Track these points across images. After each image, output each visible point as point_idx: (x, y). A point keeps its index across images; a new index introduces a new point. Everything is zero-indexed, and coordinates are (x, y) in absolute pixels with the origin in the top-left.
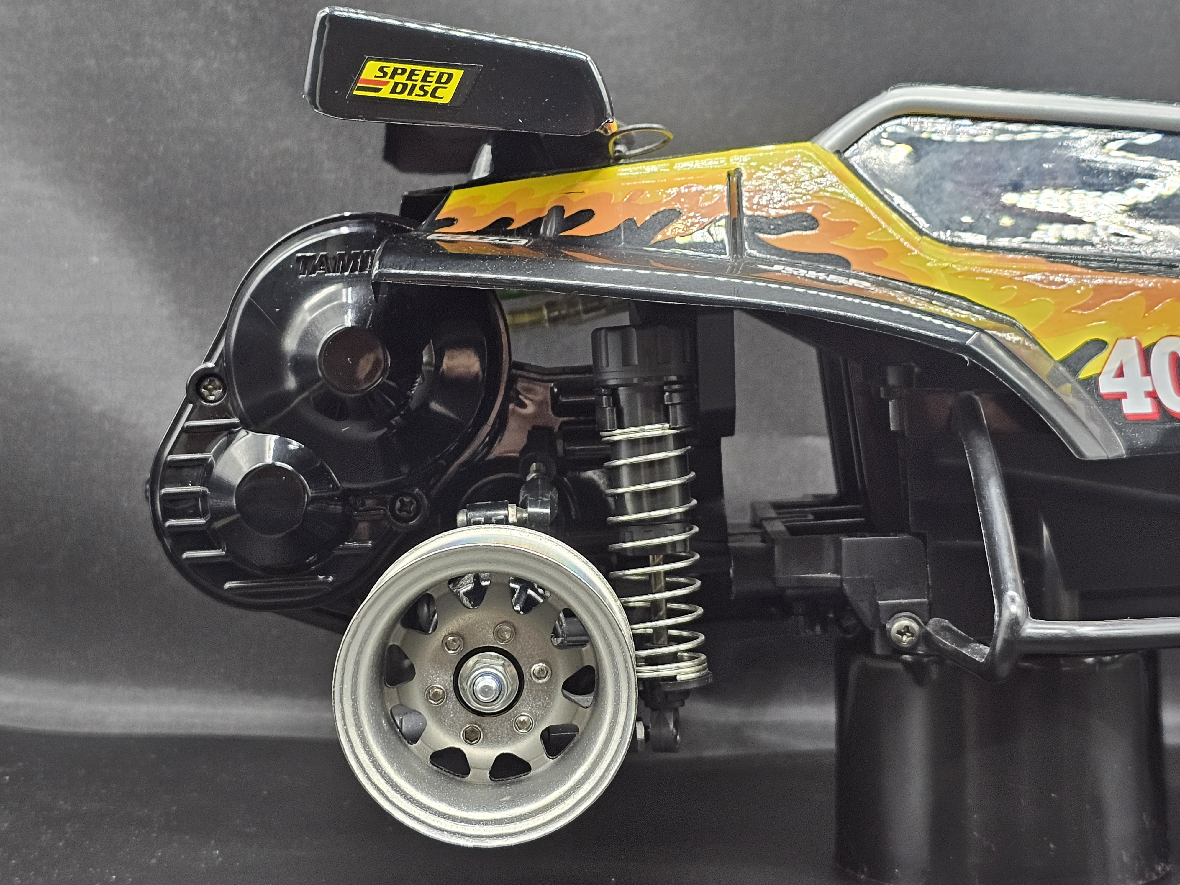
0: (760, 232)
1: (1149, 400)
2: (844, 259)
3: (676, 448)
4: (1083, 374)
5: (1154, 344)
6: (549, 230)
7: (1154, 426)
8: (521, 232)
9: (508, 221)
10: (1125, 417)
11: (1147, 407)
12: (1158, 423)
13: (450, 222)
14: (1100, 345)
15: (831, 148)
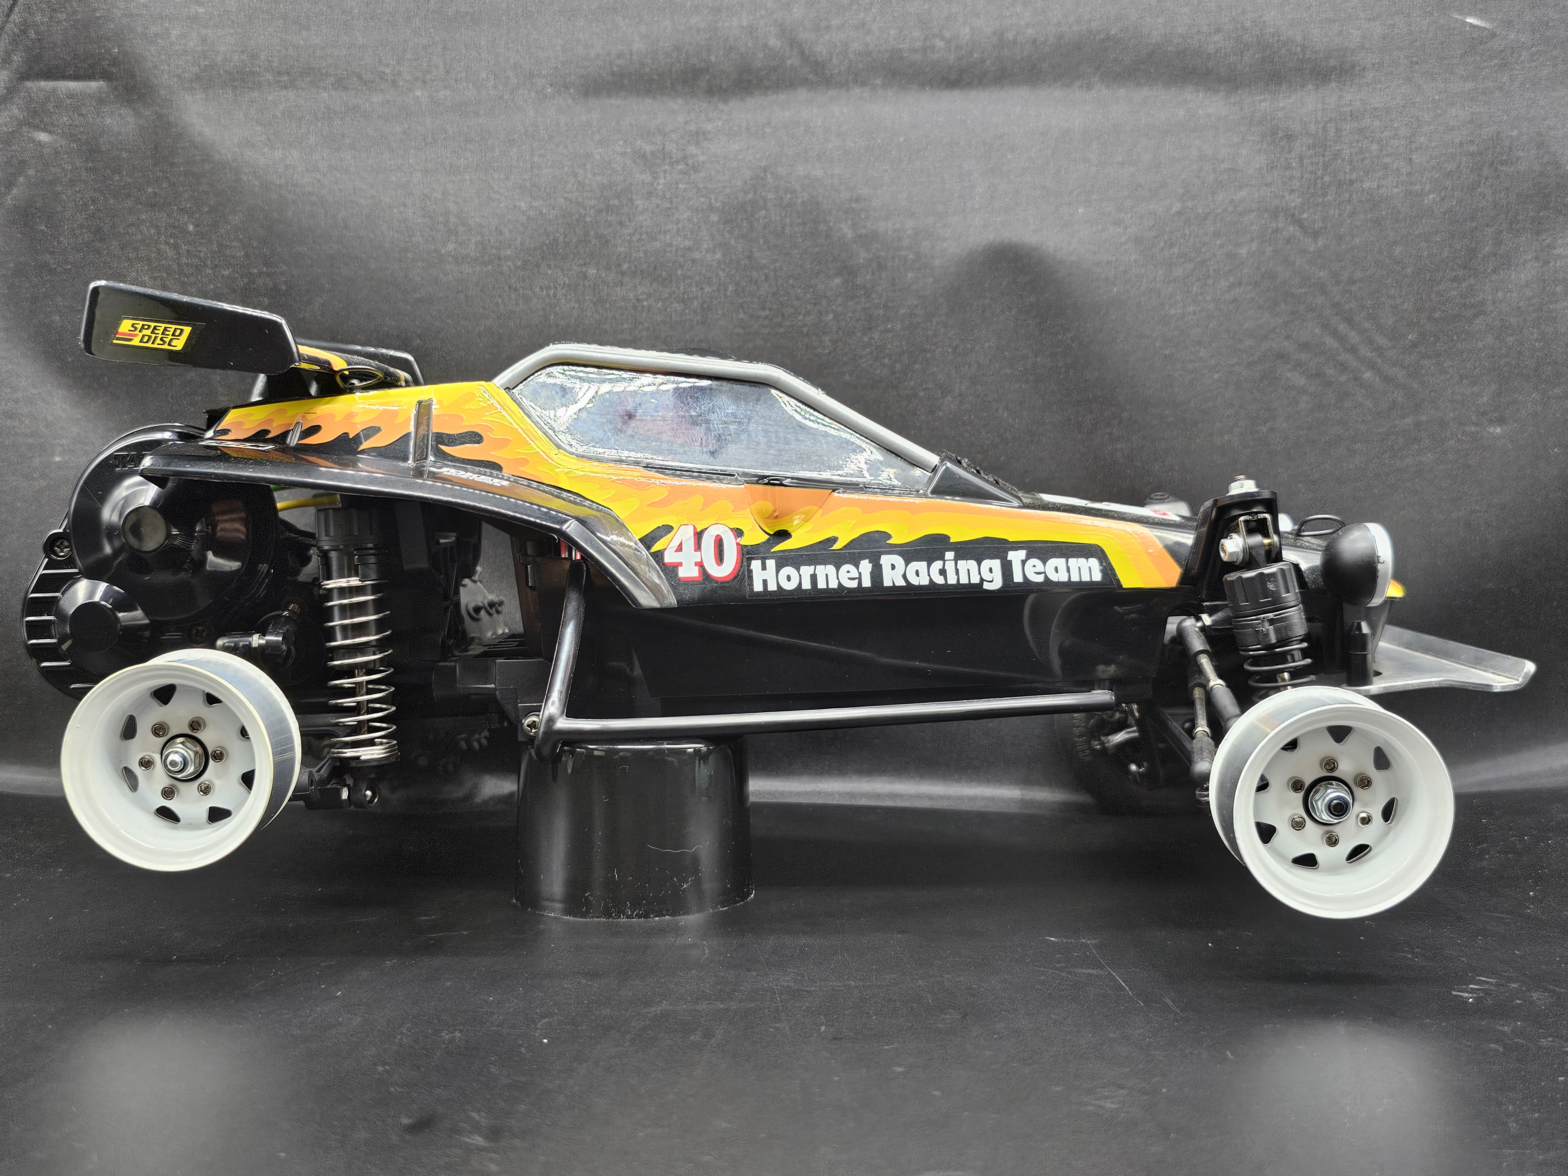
0: (441, 444)
1: (697, 568)
2: (499, 465)
3: (372, 595)
4: (654, 549)
5: (706, 529)
6: (293, 440)
7: (698, 586)
8: (273, 440)
9: (267, 432)
10: (679, 579)
11: (695, 573)
12: (701, 584)
13: (225, 432)
14: (668, 529)
15: (502, 386)
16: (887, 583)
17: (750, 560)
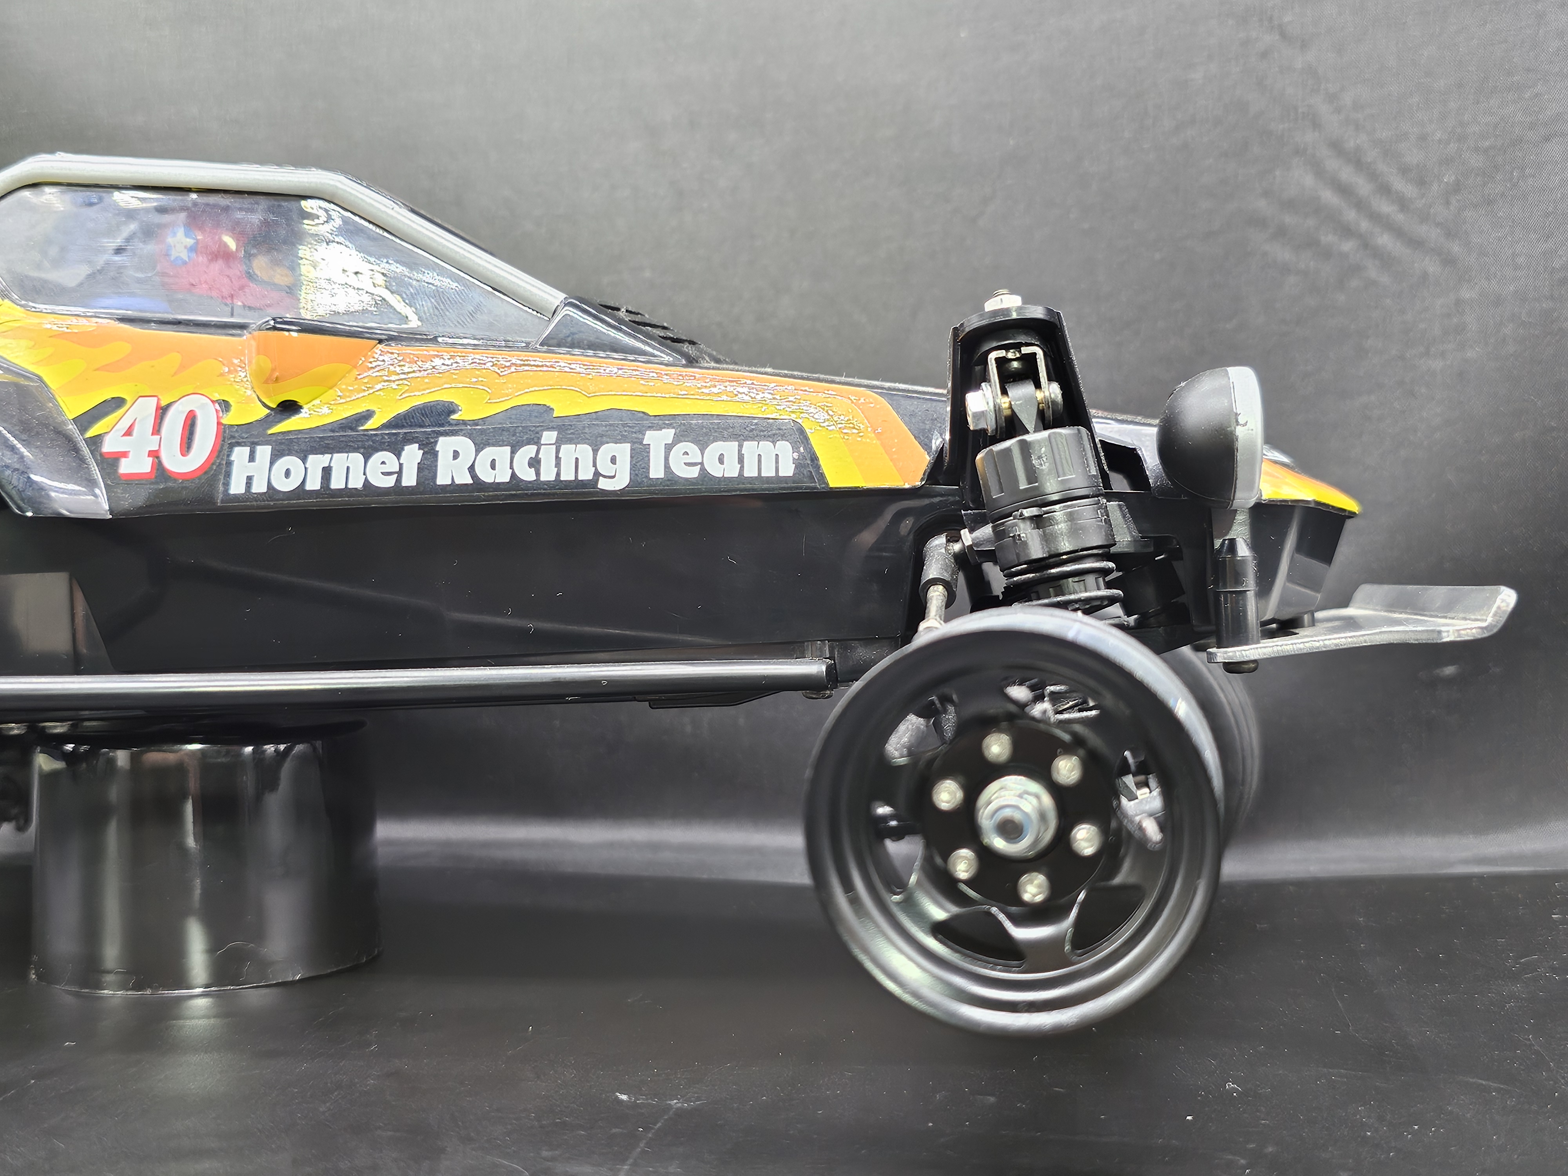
1: (149, 459)
4: (92, 433)
5: (175, 402)
7: (145, 487)
10: (119, 476)
11: (144, 466)
14: (118, 402)
16: (443, 479)
17: (232, 446)
